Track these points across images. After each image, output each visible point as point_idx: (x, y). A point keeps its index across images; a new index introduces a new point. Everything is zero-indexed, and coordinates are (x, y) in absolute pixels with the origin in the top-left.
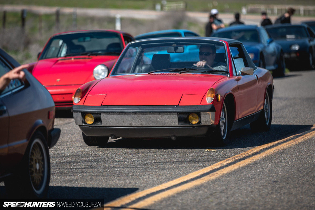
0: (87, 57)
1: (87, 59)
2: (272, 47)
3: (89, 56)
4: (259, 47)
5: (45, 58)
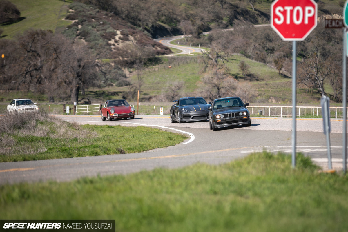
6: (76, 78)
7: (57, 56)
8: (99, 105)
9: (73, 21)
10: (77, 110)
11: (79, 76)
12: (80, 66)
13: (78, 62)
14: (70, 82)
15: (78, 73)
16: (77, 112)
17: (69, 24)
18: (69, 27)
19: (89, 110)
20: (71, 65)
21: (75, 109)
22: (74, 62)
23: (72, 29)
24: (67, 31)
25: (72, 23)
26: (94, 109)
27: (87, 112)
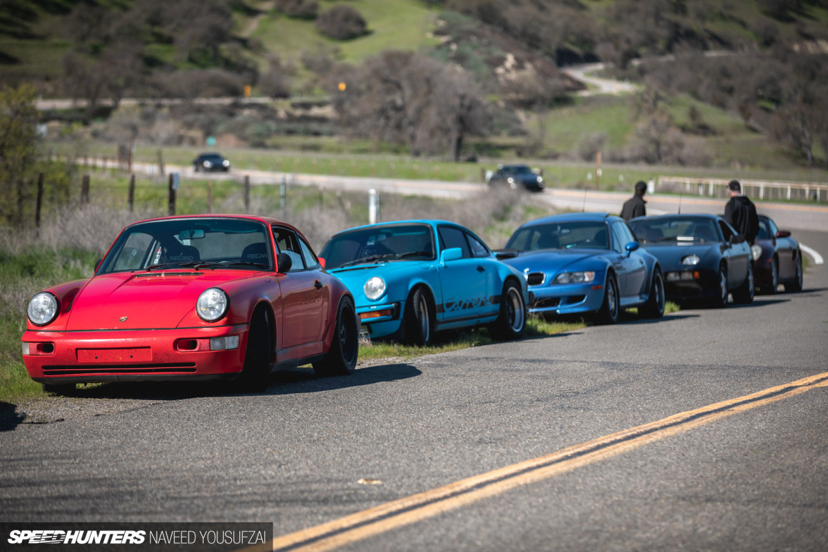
0: (193, 271)
1: (190, 276)
2: (637, 260)
3: (197, 269)
4: (607, 258)
5: (112, 271)
9: (444, 39)
12: (463, 106)
14: (449, 130)
17: (440, 43)
18: (439, 47)
20: (452, 103)
22: (455, 100)
23: (443, 50)
24: (436, 53)
25: (442, 42)
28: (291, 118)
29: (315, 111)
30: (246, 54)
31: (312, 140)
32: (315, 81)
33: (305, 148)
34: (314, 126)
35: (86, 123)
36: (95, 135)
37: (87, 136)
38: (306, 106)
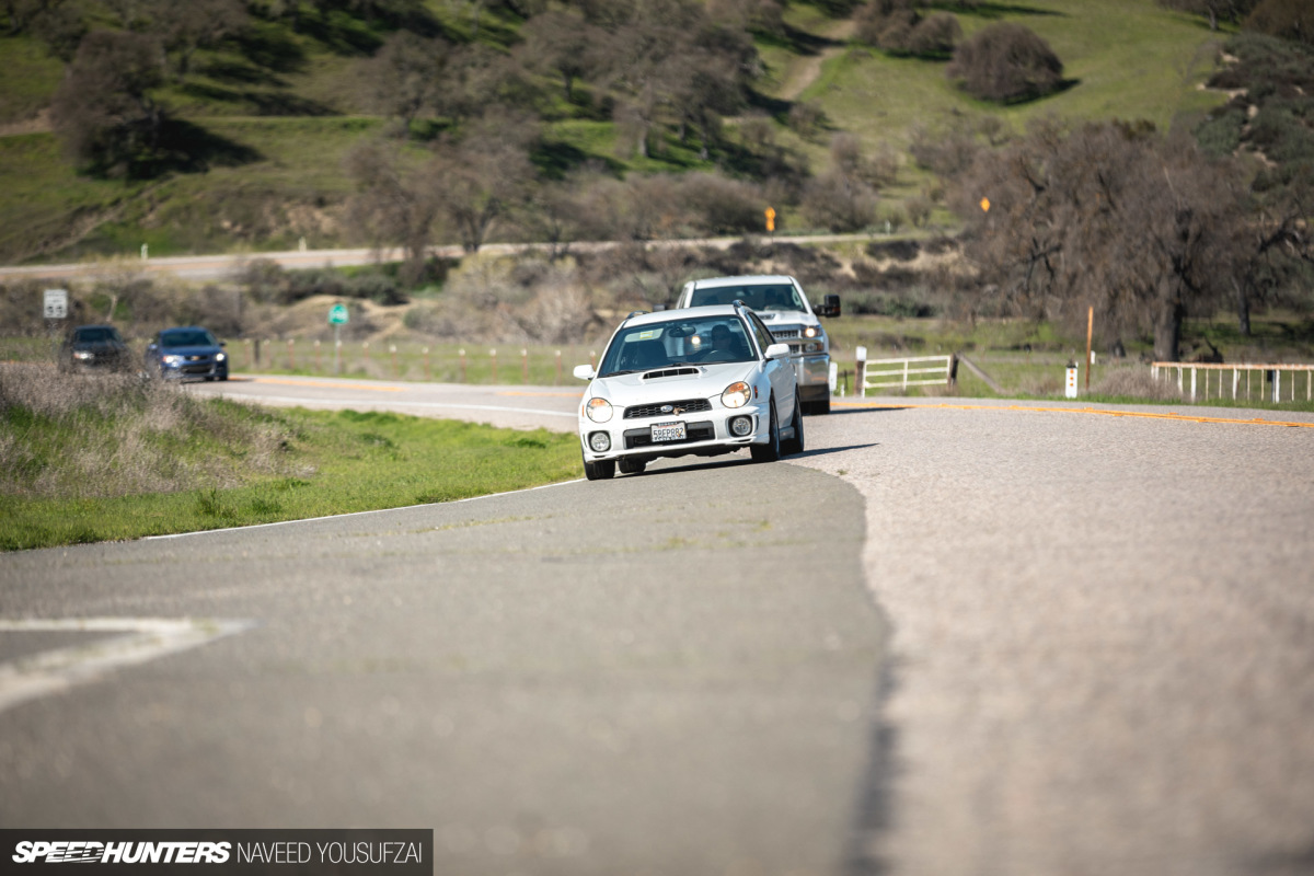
6: (1171, 277)
7: (1111, 202)
8: (948, 358)
9: (1232, 94)
10: (871, 380)
11: (1181, 269)
12: (1184, 236)
13: (1180, 221)
14: (1151, 289)
15: (1176, 261)
16: (866, 384)
17: (1219, 103)
18: (1218, 113)
19: (911, 377)
20: (1157, 232)
21: (860, 374)
22: (1163, 222)
23: (1227, 118)
24: (1210, 127)
25: (1227, 101)
26: (925, 377)
27: (905, 384)
28: (866, 277)
29: (922, 261)
30: (785, 137)
31: (911, 326)
32: (936, 196)
33: (889, 343)
34: (918, 295)
35: (393, 299)
36: (413, 322)
37: (396, 326)
38: (905, 250)
